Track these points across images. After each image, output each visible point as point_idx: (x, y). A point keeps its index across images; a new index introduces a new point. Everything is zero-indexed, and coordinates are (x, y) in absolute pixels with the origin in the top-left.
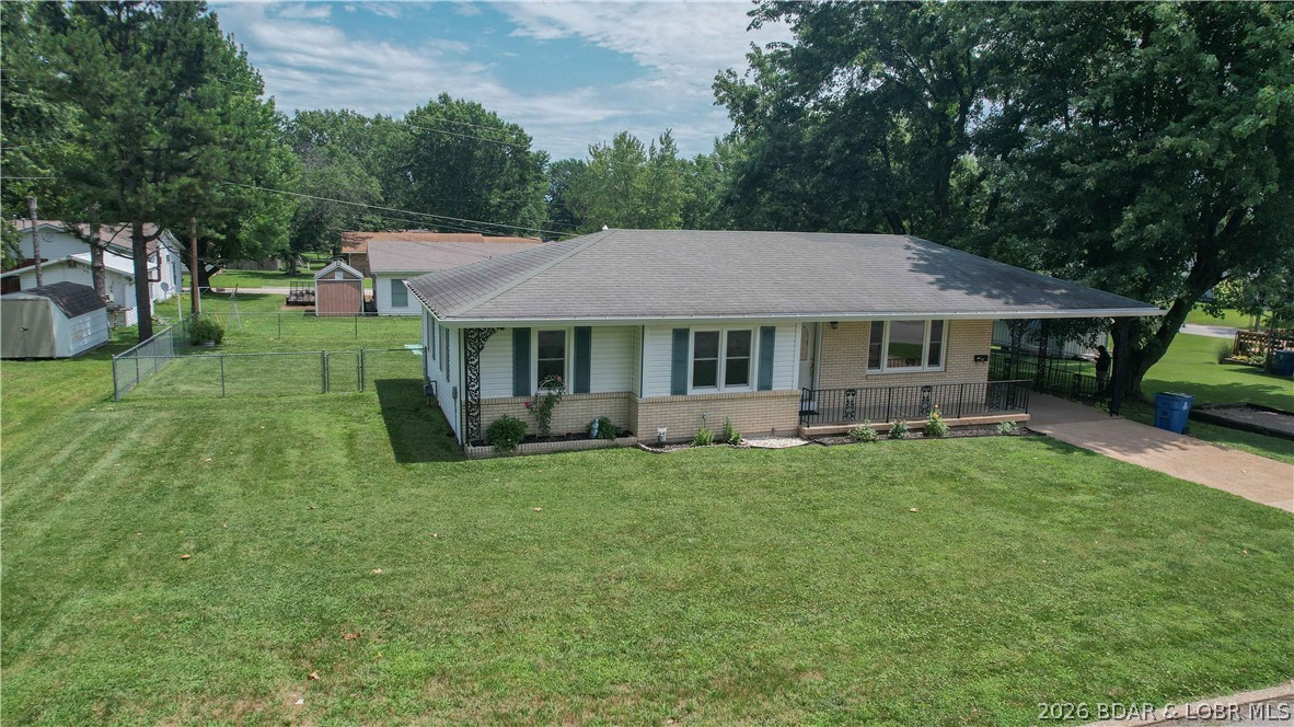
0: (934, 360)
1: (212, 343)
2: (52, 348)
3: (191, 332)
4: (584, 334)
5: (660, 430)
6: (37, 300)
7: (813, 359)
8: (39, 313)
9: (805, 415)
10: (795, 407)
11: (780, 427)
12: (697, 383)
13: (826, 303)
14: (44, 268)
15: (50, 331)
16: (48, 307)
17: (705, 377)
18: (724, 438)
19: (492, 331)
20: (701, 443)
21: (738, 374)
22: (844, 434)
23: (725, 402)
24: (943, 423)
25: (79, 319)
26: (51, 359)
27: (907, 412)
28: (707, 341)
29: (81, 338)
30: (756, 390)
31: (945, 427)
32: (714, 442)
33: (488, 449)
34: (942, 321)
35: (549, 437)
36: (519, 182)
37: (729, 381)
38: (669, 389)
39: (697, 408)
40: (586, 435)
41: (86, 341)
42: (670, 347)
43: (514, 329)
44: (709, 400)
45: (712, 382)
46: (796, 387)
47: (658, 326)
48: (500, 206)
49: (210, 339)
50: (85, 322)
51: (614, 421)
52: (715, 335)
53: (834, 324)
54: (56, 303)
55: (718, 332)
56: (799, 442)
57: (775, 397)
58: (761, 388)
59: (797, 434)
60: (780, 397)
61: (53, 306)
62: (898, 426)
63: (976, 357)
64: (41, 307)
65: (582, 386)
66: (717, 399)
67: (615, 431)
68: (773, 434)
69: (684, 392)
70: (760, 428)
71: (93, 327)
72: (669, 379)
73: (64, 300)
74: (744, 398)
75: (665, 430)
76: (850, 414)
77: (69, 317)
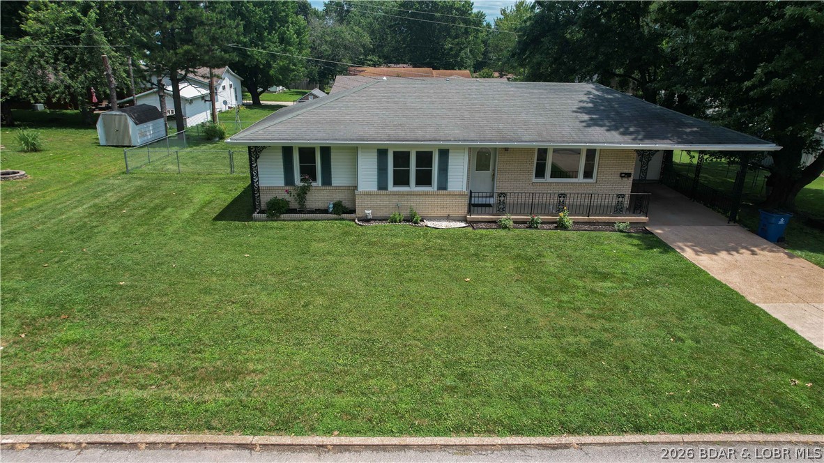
0: (588, 174)
1: (217, 139)
2: (130, 141)
3: (205, 132)
4: (326, 151)
5: (366, 211)
6: (121, 115)
7: (494, 170)
8: (123, 123)
9: (472, 207)
10: (465, 201)
11: (453, 214)
12: (396, 183)
13: (490, 135)
14: (137, 98)
15: (128, 132)
16: (126, 119)
17: (401, 179)
18: (410, 219)
19: (264, 147)
20: (393, 221)
21: (424, 179)
22: (495, 222)
23: (414, 196)
24: (569, 220)
25: (144, 125)
26: (129, 146)
27: (544, 209)
28: (402, 158)
29: (146, 135)
30: (436, 189)
31: (571, 222)
32: (404, 220)
33: (264, 216)
34: (595, 150)
35: (303, 211)
36: (463, 33)
37: (418, 183)
38: (376, 186)
39: (395, 199)
40: (326, 211)
41: (149, 137)
42: (376, 160)
43: (283, 147)
44: (403, 194)
45: (407, 183)
46: (465, 190)
47: (367, 148)
48: (451, 49)
49: (215, 137)
50: (148, 127)
51: (346, 203)
52: (407, 154)
53: (506, 149)
54: (131, 116)
55: (409, 152)
56: (463, 224)
57: (450, 195)
58: (439, 188)
59: (465, 220)
60: (453, 195)
61: (128, 118)
62: (533, 219)
63: (621, 174)
64: (123, 118)
65: (327, 181)
66: (408, 194)
67: (343, 210)
68: (448, 218)
69: (386, 188)
70: (441, 214)
71: (153, 129)
72: (376, 180)
73: (136, 115)
74: (427, 194)
75: (370, 211)
76: (501, 209)
77: (137, 124)
